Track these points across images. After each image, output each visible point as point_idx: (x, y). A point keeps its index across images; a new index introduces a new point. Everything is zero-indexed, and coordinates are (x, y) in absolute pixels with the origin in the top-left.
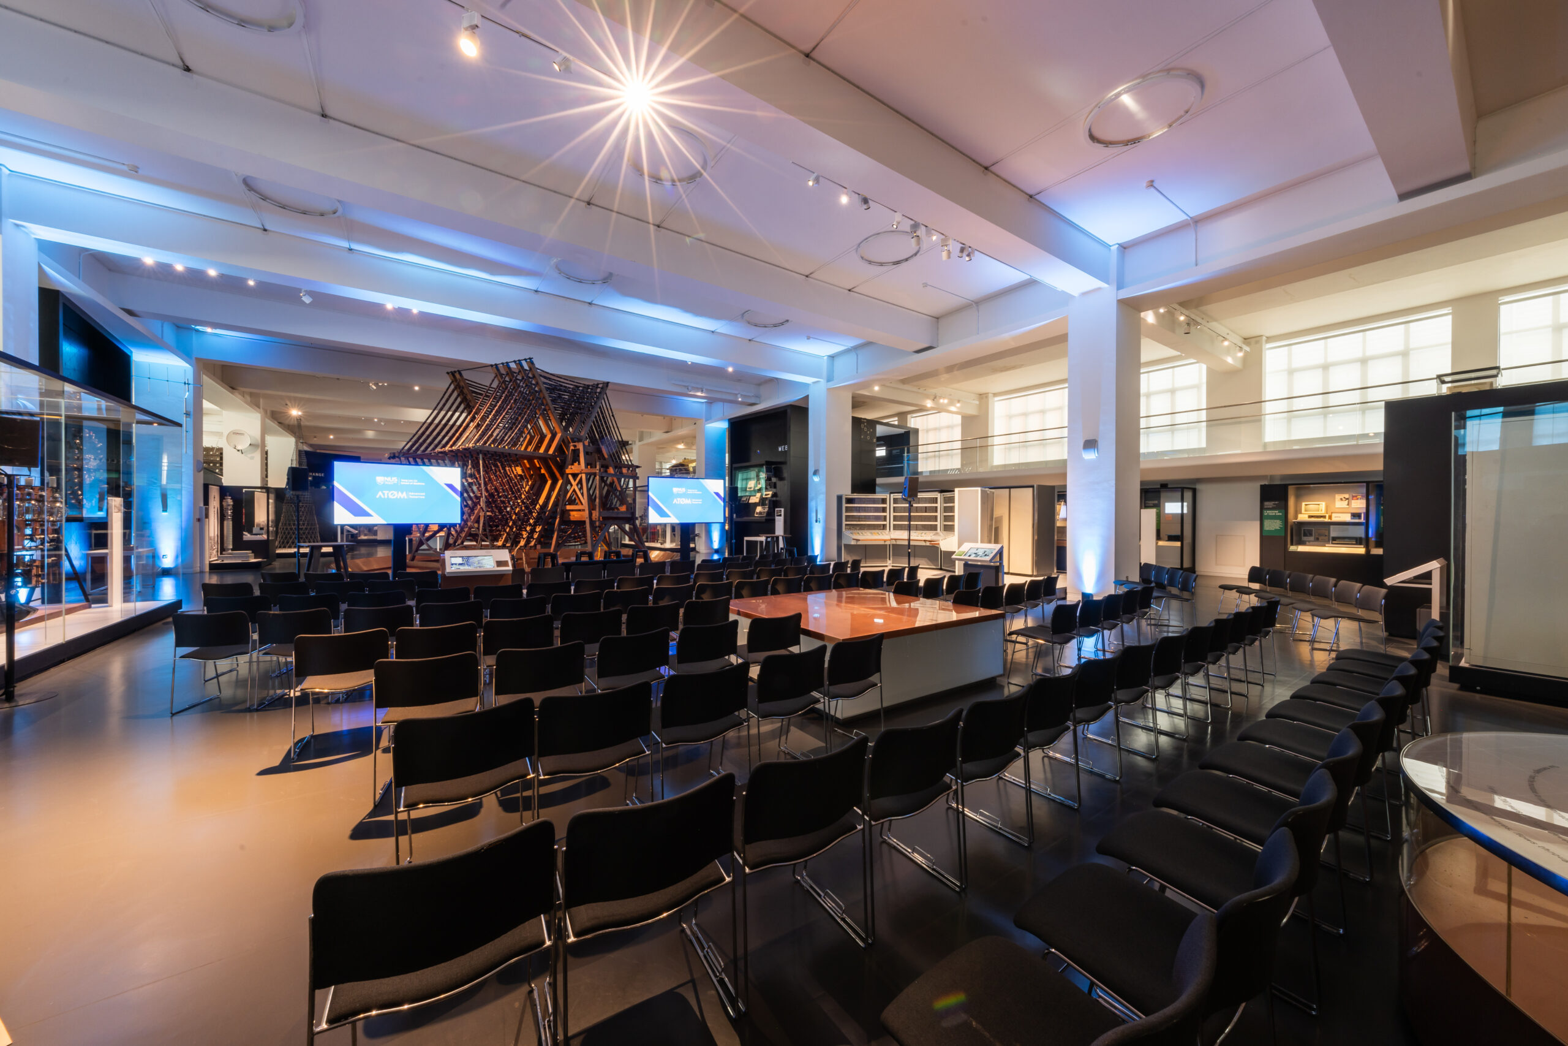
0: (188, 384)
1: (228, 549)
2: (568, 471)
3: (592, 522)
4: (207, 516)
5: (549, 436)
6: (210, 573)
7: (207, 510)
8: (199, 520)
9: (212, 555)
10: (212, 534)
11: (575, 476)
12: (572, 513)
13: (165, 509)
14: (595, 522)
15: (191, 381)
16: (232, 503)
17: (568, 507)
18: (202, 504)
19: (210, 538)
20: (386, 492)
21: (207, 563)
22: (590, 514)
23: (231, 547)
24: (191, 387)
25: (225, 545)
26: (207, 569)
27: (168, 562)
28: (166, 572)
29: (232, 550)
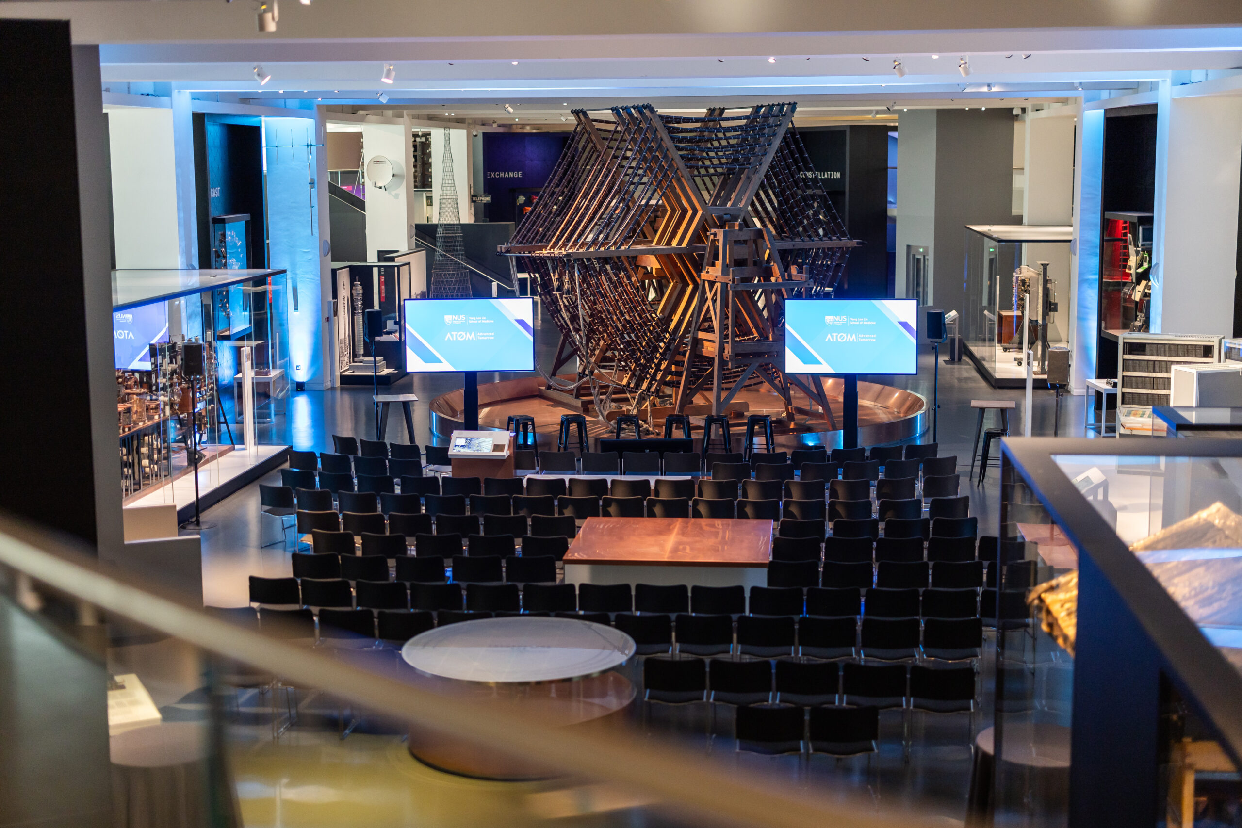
0: (311, 145)
1: (360, 355)
2: (704, 276)
3: (723, 362)
4: (336, 313)
5: (690, 212)
6: (342, 389)
7: (336, 305)
8: (328, 319)
9: (343, 365)
10: (342, 336)
11: (712, 284)
12: (706, 344)
13: (296, 309)
14: (727, 362)
15: (314, 142)
16: (361, 292)
17: (701, 335)
18: (330, 298)
19: (340, 342)
20: (454, 333)
21: (338, 374)
22: (722, 349)
23: (362, 352)
24: (314, 148)
25: (357, 350)
26: (338, 384)
27: (301, 375)
28: (300, 387)
29: (364, 356)
